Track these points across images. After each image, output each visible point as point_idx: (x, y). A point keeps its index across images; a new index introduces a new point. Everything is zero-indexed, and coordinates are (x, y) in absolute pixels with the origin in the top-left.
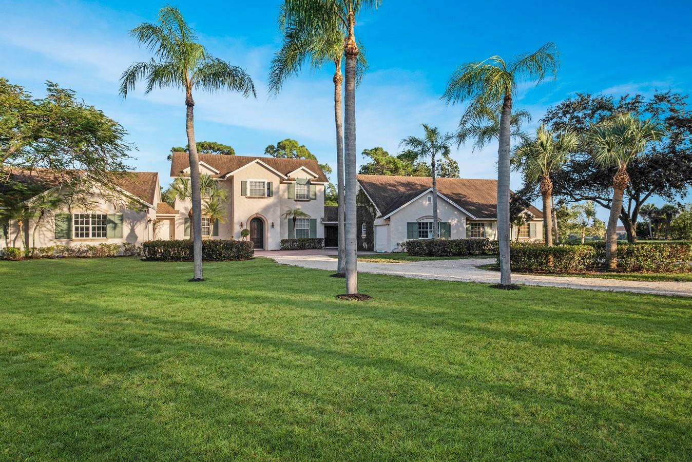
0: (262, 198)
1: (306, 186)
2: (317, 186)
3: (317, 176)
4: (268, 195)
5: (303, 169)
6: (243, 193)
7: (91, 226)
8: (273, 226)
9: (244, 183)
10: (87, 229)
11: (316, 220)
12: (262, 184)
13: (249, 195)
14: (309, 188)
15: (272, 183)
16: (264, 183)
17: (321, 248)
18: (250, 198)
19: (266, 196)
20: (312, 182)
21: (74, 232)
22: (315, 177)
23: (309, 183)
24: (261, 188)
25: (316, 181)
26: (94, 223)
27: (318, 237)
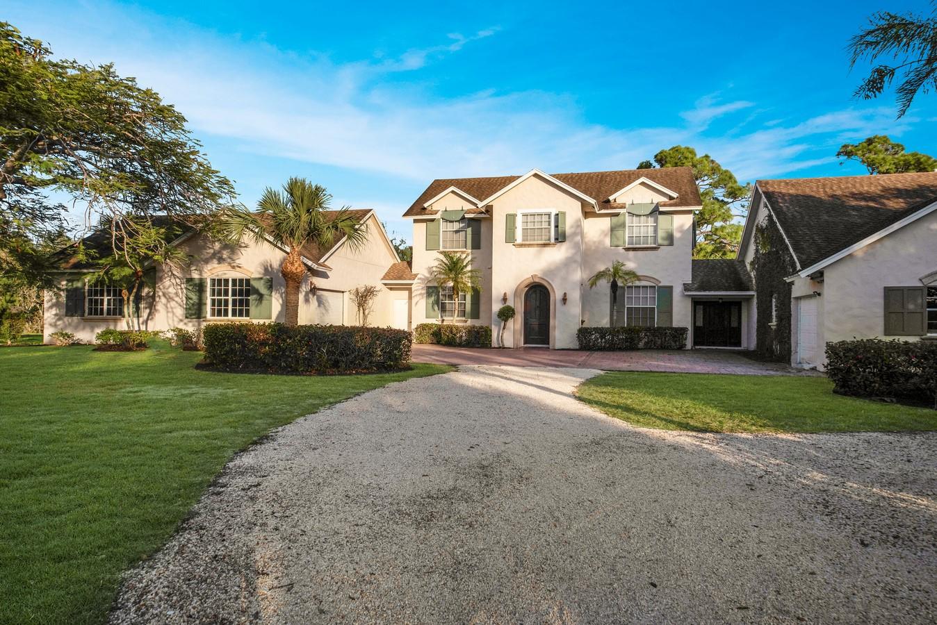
0: (545, 245)
1: (651, 220)
2: (676, 217)
3: (675, 195)
4: (556, 239)
5: (643, 184)
6: (510, 238)
7: (230, 298)
8: (564, 300)
9: (511, 219)
10: (226, 302)
11: (671, 287)
12: (545, 218)
13: (519, 240)
14: (656, 221)
15: (564, 214)
16: (549, 215)
17: (681, 348)
18: (521, 245)
19: (553, 241)
20: (662, 209)
21: (209, 307)
22: (671, 198)
23: (656, 212)
24: (545, 225)
25: (671, 205)
26: (234, 294)
27: (675, 325)
